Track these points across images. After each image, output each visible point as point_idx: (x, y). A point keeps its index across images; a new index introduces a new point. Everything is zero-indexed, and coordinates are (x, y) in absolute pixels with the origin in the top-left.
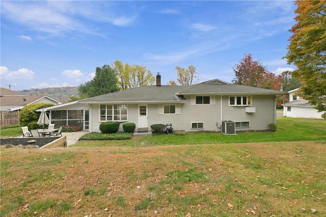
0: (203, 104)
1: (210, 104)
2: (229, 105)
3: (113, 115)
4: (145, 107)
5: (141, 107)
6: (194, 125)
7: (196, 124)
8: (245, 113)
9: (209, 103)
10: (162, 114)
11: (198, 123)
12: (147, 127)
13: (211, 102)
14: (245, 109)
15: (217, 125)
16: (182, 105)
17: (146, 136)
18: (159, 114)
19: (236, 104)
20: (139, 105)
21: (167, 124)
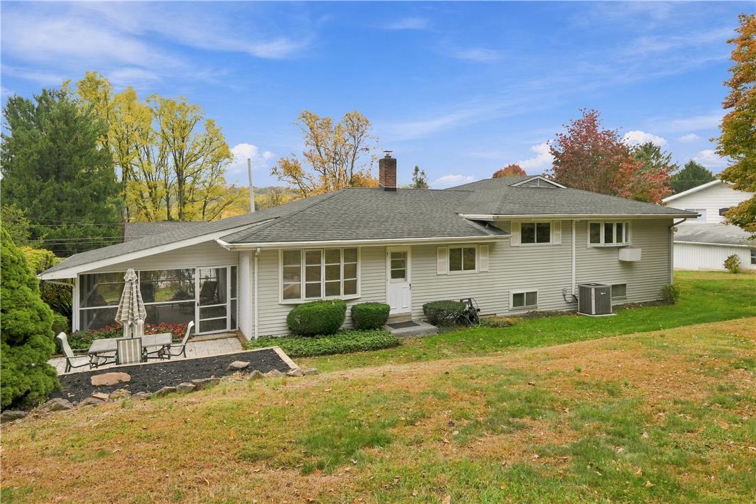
0: (536, 244)
1: (551, 243)
2: (590, 245)
3: (323, 282)
4: (405, 254)
5: (394, 255)
6: (518, 299)
7: (522, 295)
8: (618, 265)
9: (549, 241)
10: (445, 273)
11: (527, 293)
12: (408, 310)
13: (552, 236)
14: (618, 253)
15: (564, 295)
16: (490, 248)
17: (422, 335)
18: (439, 273)
19: (602, 243)
20: (389, 251)
21: (461, 301)
